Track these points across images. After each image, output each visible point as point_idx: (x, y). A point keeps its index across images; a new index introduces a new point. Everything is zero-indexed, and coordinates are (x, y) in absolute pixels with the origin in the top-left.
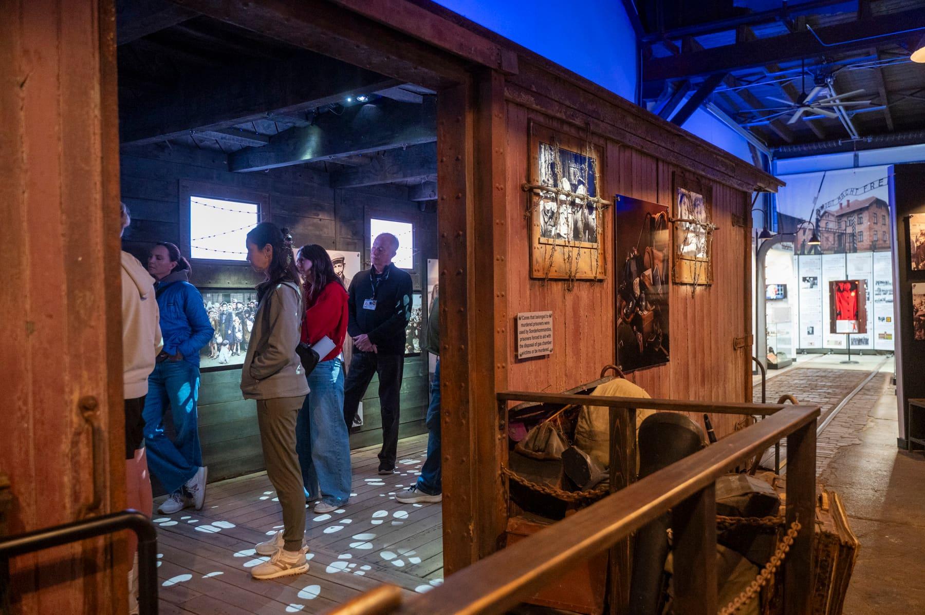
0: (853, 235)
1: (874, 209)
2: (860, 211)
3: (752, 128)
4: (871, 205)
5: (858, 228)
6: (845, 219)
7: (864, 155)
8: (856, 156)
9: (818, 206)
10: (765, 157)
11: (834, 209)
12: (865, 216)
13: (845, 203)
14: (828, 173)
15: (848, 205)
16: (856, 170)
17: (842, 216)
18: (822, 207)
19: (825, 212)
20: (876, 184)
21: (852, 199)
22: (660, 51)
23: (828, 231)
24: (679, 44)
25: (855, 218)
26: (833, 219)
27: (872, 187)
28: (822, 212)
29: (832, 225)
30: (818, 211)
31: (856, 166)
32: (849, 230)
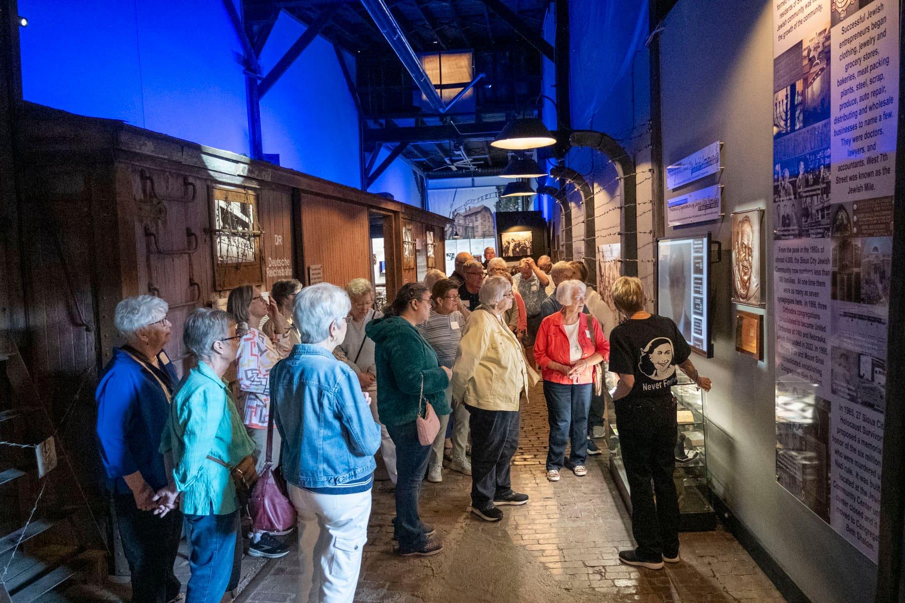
0: (473, 228)
1: (483, 212)
2: (476, 213)
3: (417, 162)
4: (482, 210)
5: (476, 224)
6: (468, 218)
7: (478, 180)
8: (473, 180)
9: (453, 210)
10: (421, 177)
11: (462, 211)
12: (479, 216)
13: (468, 209)
14: (458, 189)
15: (470, 210)
16: (474, 188)
17: (466, 216)
18: (456, 210)
19: (458, 214)
20: (484, 198)
21: (472, 206)
22: (371, 125)
23: (459, 225)
24: (383, 121)
25: (473, 218)
26: (461, 218)
27: (482, 199)
28: (455, 214)
29: (461, 222)
30: (453, 212)
31: (473, 186)
32: (471, 225)
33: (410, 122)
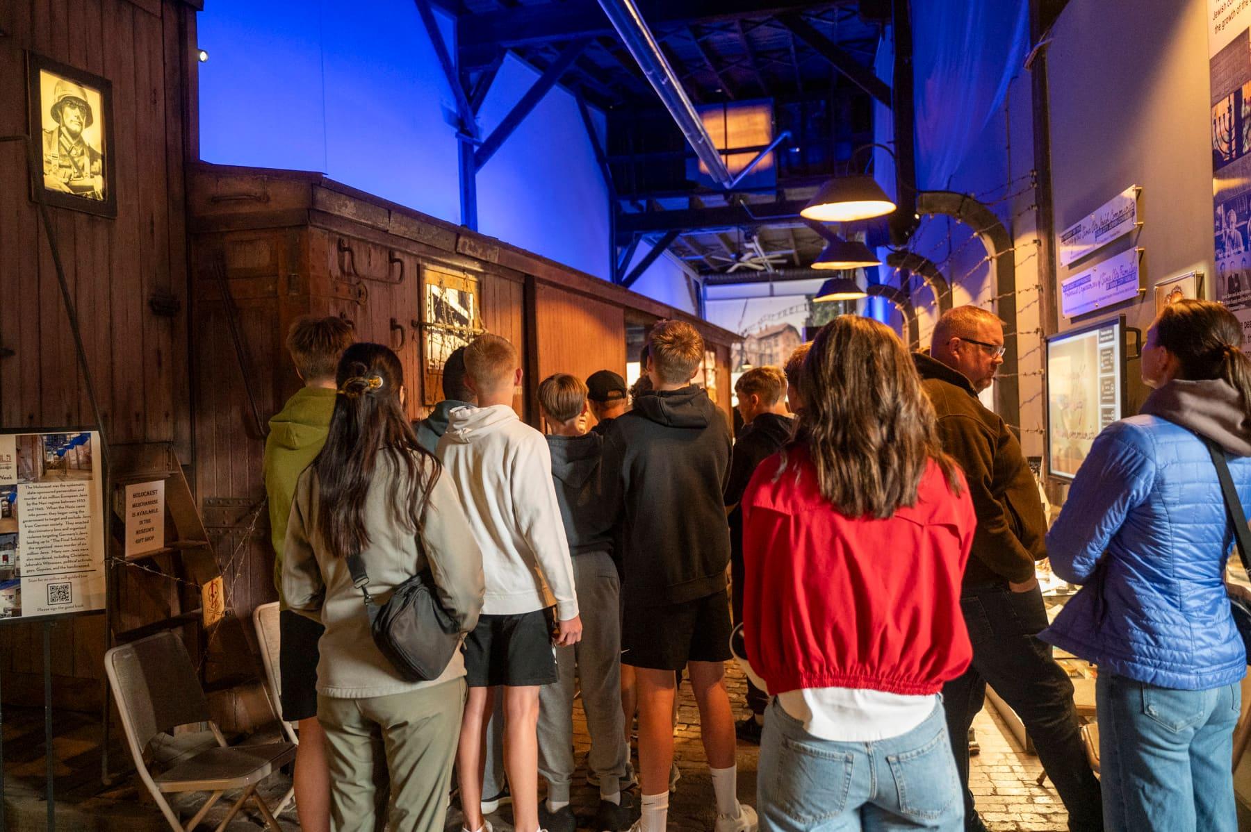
0: (771, 356)
1: (787, 333)
2: (776, 335)
3: (691, 262)
4: (784, 329)
5: (775, 350)
6: (764, 341)
7: (778, 286)
8: (772, 287)
10: (697, 284)
11: (755, 332)
12: (780, 339)
13: (764, 328)
14: (750, 301)
15: (767, 329)
16: (772, 299)
17: (762, 339)
18: (746, 331)
19: (749, 335)
20: (788, 312)
21: (770, 324)
22: (627, 207)
23: (751, 352)
24: (643, 203)
25: (772, 341)
26: (754, 341)
27: (785, 315)
29: (754, 347)
31: (772, 295)
32: (768, 351)
33: (681, 203)
